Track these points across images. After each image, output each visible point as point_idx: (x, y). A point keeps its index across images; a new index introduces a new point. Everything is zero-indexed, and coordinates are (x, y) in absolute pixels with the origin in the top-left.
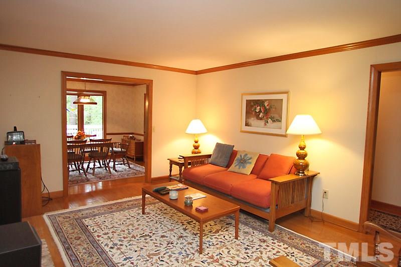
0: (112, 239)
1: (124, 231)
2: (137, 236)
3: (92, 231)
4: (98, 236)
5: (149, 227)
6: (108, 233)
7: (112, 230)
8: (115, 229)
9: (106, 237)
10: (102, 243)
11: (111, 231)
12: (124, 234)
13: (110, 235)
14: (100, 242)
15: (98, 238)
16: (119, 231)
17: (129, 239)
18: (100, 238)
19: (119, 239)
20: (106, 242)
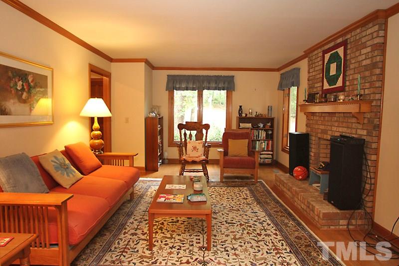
0: (263, 228)
1: (248, 233)
2: (237, 225)
3: (283, 242)
4: (276, 234)
5: (219, 230)
6: (266, 235)
7: (260, 238)
8: (256, 239)
9: (268, 232)
10: (273, 227)
11: (262, 236)
12: (249, 230)
13: (263, 232)
14: (274, 228)
15: (277, 232)
16: (253, 234)
17: (246, 224)
18: (275, 232)
19: (256, 226)
20: (269, 227)
